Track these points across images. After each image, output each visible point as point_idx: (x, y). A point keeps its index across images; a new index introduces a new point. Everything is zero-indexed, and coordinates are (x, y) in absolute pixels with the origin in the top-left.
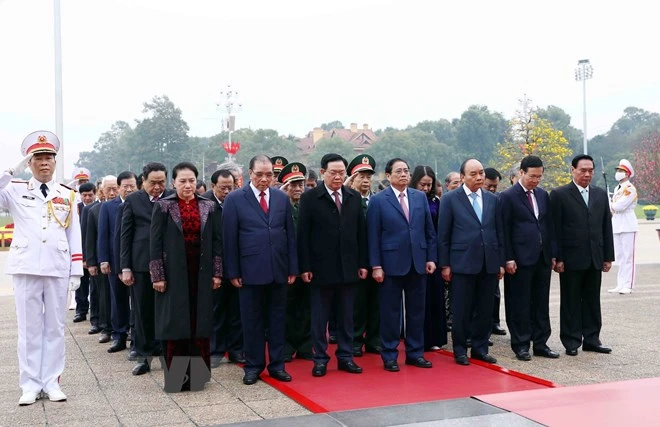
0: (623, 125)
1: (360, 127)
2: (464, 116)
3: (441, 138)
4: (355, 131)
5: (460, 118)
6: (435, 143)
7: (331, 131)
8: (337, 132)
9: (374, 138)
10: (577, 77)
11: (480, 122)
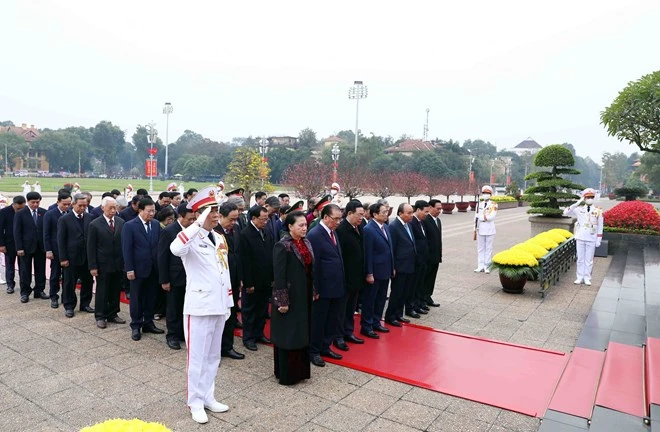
0: (183, 138)
1: (29, 126)
2: (97, 126)
3: (82, 138)
4: (25, 128)
5: (94, 127)
6: (80, 141)
7: (7, 127)
8: (12, 128)
9: (38, 134)
10: (164, 112)
11: (107, 131)
